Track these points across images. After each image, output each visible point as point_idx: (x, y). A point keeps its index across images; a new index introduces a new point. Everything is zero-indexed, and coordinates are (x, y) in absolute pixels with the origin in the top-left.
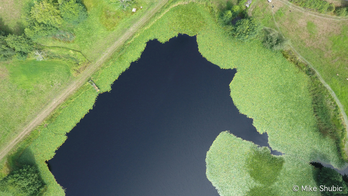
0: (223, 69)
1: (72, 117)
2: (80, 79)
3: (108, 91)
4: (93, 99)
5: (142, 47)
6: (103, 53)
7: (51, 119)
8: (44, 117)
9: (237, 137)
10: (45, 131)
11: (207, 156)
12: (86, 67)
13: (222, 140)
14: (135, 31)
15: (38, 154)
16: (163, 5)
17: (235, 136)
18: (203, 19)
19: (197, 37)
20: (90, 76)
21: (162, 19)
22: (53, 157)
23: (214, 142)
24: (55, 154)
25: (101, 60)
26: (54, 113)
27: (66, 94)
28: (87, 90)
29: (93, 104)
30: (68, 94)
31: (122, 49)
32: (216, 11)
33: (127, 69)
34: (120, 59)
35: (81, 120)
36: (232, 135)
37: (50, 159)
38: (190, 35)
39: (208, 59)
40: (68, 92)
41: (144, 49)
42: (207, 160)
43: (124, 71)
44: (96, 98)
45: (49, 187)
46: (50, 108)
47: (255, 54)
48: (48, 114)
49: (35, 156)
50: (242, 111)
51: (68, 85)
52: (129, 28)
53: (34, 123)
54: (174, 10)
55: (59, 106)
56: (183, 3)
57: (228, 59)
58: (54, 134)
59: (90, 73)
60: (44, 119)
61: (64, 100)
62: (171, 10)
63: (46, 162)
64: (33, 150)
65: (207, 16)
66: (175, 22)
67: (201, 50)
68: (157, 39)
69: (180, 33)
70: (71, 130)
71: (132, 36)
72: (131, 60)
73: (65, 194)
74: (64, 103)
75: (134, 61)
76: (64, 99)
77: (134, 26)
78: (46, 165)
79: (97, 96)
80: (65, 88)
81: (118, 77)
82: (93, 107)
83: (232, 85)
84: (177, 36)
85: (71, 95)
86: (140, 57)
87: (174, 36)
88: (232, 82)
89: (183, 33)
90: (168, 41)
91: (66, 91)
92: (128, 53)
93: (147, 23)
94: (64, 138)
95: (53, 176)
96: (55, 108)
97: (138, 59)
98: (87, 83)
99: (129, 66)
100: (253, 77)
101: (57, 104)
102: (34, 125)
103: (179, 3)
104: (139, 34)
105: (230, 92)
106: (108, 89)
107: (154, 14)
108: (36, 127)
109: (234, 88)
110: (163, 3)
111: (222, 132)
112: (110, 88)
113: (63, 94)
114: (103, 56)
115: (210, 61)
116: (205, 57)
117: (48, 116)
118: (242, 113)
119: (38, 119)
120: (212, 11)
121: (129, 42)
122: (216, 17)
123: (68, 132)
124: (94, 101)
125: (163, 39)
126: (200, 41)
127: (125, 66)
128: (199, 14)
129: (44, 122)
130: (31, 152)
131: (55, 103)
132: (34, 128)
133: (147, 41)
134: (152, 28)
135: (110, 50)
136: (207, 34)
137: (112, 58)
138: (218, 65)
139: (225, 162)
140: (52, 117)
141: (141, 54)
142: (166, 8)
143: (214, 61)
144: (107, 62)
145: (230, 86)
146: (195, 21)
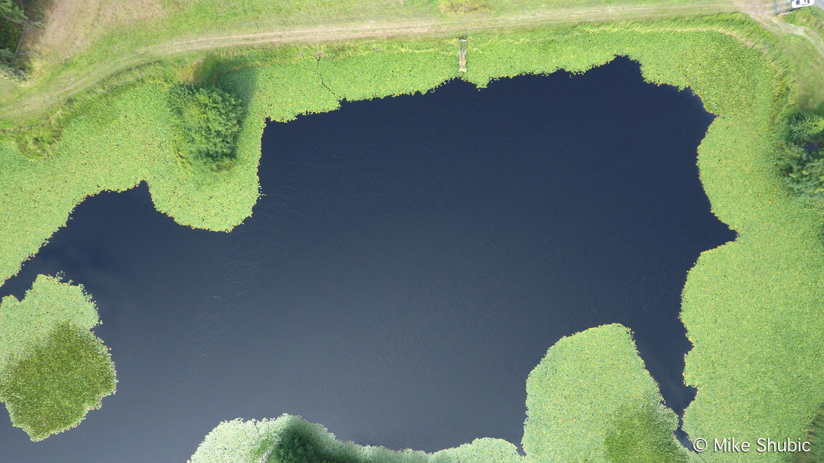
0: (714, 214)
1: (377, 78)
2: (446, 23)
3: (476, 85)
4: (440, 77)
5: (602, 57)
6: (525, 11)
7: (338, 51)
8: (329, 37)
9: (639, 355)
10: (309, 63)
11: (558, 344)
12: (475, 9)
13: (607, 337)
14: (614, 19)
15: (264, 94)
16: (703, 13)
17: (637, 349)
18: (754, 97)
19: (716, 122)
20: (469, 33)
21: (682, 36)
22: (285, 122)
23: (591, 329)
24: (294, 119)
25: (511, 19)
26: (352, 45)
27: (401, 30)
28: (442, 53)
29: (433, 86)
30: (405, 31)
31: (564, 31)
32: (791, 102)
33: (543, 74)
34: (546, 45)
35: (389, 98)
36: (633, 343)
37: (278, 120)
38: (705, 106)
39: (704, 176)
40: (408, 27)
41: (603, 63)
42: (551, 351)
43: (535, 73)
44: (446, 81)
45: (238, 169)
46: (353, 31)
47: (794, 236)
48: (341, 39)
49: (257, 93)
50: (685, 317)
51: (415, 16)
52: (608, 5)
53: (303, 35)
54: (714, 37)
55: (371, 39)
56: (743, 40)
57: (739, 205)
58: (321, 83)
59: (473, 27)
60: (327, 41)
61: (389, 38)
62: (710, 34)
63: (268, 120)
64: (261, 79)
65: (764, 97)
66: (698, 60)
67: (703, 149)
68: (641, 65)
69: (692, 88)
70: (356, 99)
71: (601, 24)
72: (564, 63)
73: (256, 203)
74: (385, 42)
75: (567, 70)
76: (391, 34)
77: (620, 8)
78: (263, 125)
79: (451, 79)
80: (406, 17)
81: (515, 75)
82: (429, 91)
83: (706, 256)
84: (682, 89)
85: (409, 38)
86: (584, 71)
87: (675, 84)
88: (710, 251)
89: (697, 92)
90: (657, 84)
91: (406, 23)
92: (569, 48)
93: (648, 21)
94: (333, 105)
95: (258, 154)
96: (361, 39)
97: (577, 73)
98: (455, 40)
99: (552, 72)
100: (756, 272)
101: (369, 34)
102: (301, 38)
103: (734, 34)
104: (616, 30)
105: (693, 266)
106: (482, 82)
107: (674, 15)
108: (302, 43)
109: (705, 265)
110: (706, 9)
111: (620, 324)
112: (486, 84)
113: (395, 24)
114: (521, 17)
115: (703, 182)
116: (700, 168)
117: (337, 41)
118: (683, 321)
119: (317, 32)
120: (781, 95)
121: (587, 29)
122: (781, 113)
123: (349, 99)
124: (437, 84)
125: (652, 74)
126: (715, 132)
127: (544, 65)
128: (755, 82)
129: (322, 47)
130: (254, 81)
131: (368, 27)
132: (295, 43)
133: (619, 54)
134: (650, 38)
135: (542, 14)
136: (738, 129)
137: (533, 31)
138: (711, 202)
139: (581, 381)
140: (342, 49)
141: (591, 68)
142: (706, 22)
143: (709, 188)
144: (521, 30)
145: (700, 256)
146: (736, 89)
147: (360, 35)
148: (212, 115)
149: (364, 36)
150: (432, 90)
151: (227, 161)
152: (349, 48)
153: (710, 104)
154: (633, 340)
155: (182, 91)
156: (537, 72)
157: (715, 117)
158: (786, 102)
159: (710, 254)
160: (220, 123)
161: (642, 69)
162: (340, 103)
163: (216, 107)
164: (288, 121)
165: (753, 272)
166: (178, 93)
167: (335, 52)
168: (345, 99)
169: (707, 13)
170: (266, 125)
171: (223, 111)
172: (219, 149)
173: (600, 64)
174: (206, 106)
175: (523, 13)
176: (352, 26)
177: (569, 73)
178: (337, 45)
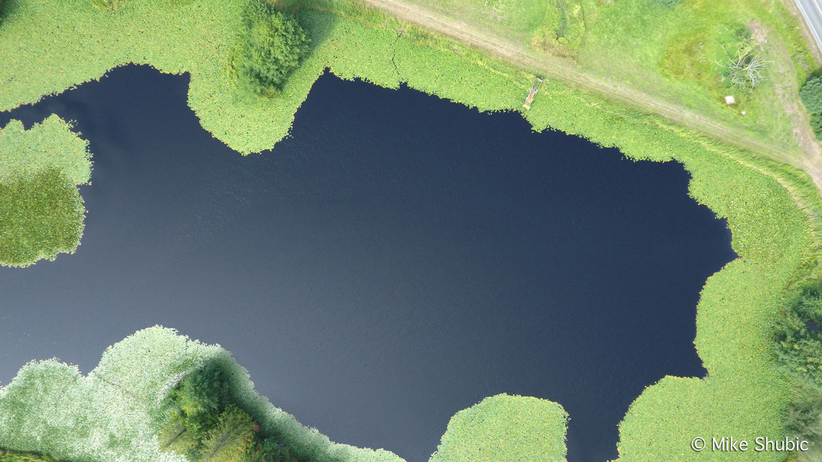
0: (695, 345)
1: (444, 77)
2: (532, 56)
3: (532, 126)
4: (502, 103)
5: (659, 154)
6: (609, 79)
7: (420, 36)
8: (417, 20)
9: (565, 442)
10: (389, 35)
11: (496, 397)
12: (564, 56)
13: (544, 412)
14: (687, 124)
15: (334, 45)
16: (771, 157)
17: (566, 436)
18: (781, 256)
19: (736, 262)
20: (548, 75)
21: (741, 169)
22: (342, 78)
23: (532, 398)
24: (352, 80)
25: (593, 80)
26: (436, 36)
27: (487, 44)
28: (515, 82)
29: (492, 109)
30: (489, 46)
31: (637, 113)
32: (813, 276)
33: (598, 144)
34: (614, 120)
35: (446, 101)
36: (565, 429)
37: (336, 74)
38: (732, 243)
39: (702, 306)
40: (495, 45)
41: (658, 160)
42: (487, 401)
43: (591, 140)
44: (506, 110)
45: (279, 101)
46: (443, 24)
47: (758, 400)
48: (428, 26)
49: (329, 40)
50: (624, 427)
51: (506, 37)
52: (688, 109)
53: (395, 6)
54: (770, 183)
55: (455, 39)
56: (796, 198)
57: (721, 348)
58: (391, 58)
59: (554, 72)
60: (415, 23)
61: (472, 46)
62: (768, 179)
63: (327, 70)
64: (338, 30)
65: (791, 260)
66: (746, 198)
67: (713, 282)
68: (691, 178)
69: (729, 221)
70: (417, 88)
71: (673, 123)
72: (622, 143)
73: (281, 140)
74: (467, 48)
75: (622, 151)
76: (475, 43)
77: (697, 116)
78: (321, 72)
79: (512, 110)
80: (497, 34)
81: (572, 134)
82: (486, 112)
83: (669, 380)
84: (719, 217)
85: (490, 55)
86: (637, 159)
87: (715, 210)
88: (676, 377)
89: (731, 227)
90: (698, 203)
91: (494, 40)
92: (634, 131)
93: (717, 141)
94: (392, 84)
95: (303, 97)
96: (445, 35)
97: (629, 158)
98: (532, 76)
99: (607, 146)
100: (708, 417)
101: (456, 34)
102: (392, 9)
103: (791, 189)
104: (684, 135)
105: (653, 384)
106: (539, 126)
107: (744, 146)
108: (390, 14)
109: (665, 389)
110: (776, 154)
111: (561, 406)
112: (542, 129)
113: (484, 36)
114: (603, 83)
115: (698, 312)
116: (702, 297)
117: (424, 27)
118: (620, 430)
119: (409, 10)
120: (807, 266)
121: (658, 122)
122: (800, 282)
123: (409, 85)
124: (497, 109)
125: (698, 190)
126: (731, 270)
127: (603, 137)
128: (789, 243)
129: (408, 26)
130: (331, 28)
131: (457, 27)
132: (385, 11)
133: (677, 158)
134: (711, 157)
135: (622, 90)
136: (753, 278)
137: (608, 101)
138: (698, 333)
139: (501, 441)
140: (425, 37)
141: (644, 159)
142: (770, 167)
143: (702, 320)
144: (597, 95)
145: (664, 377)
146: (768, 240)
147: (447, 30)
148: (278, 41)
149: (450, 33)
150: (490, 112)
151: (272, 89)
152: (432, 38)
153: (737, 244)
154: (566, 426)
155: (261, 6)
156: (593, 140)
157: (737, 257)
158: (809, 274)
159: (674, 381)
160: (282, 52)
161: (691, 182)
162: (400, 85)
163: (285, 36)
164: (345, 79)
165: (705, 416)
166: (256, 7)
167: (418, 36)
168: (406, 83)
169: (774, 158)
170: (323, 73)
171: (290, 42)
172: (270, 75)
173: (654, 159)
174: (277, 30)
175: (606, 80)
176: (444, 19)
177: (623, 155)
178: (422, 31)
